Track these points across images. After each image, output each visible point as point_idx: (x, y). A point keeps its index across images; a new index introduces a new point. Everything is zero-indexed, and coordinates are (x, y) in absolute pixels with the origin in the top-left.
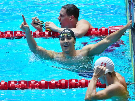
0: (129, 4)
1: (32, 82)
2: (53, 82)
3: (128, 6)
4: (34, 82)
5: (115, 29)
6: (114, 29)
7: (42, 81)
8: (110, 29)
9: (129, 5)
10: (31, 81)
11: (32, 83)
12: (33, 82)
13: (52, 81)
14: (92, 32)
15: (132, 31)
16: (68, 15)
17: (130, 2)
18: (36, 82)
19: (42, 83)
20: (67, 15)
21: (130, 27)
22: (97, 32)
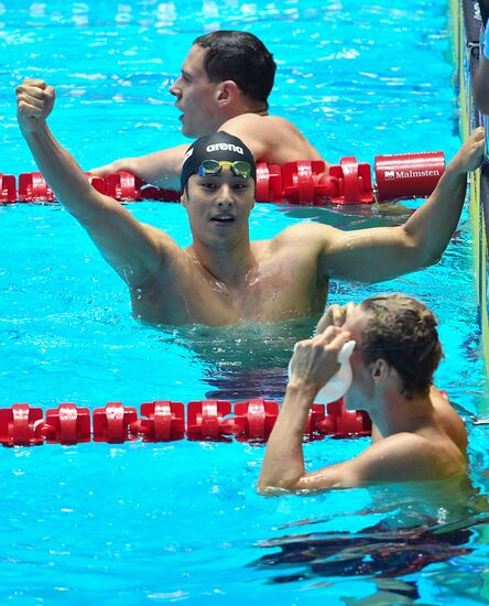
0: (468, 54)
1: (14, 412)
2: (116, 413)
3: (463, 62)
4: (27, 412)
5: (402, 167)
6: (398, 168)
7: (62, 410)
8: (381, 165)
9: (468, 58)
10: (11, 411)
11: (15, 417)
12: (21, 412)
13: (109, 410)
14: (295, 178)
15: (485, 179)
16: (209, 76)
17: (476, 45)
18: (35, 414)
19: (62, 418)
20: (206, 74)
21: (475, 162)
22: (321, 182)
